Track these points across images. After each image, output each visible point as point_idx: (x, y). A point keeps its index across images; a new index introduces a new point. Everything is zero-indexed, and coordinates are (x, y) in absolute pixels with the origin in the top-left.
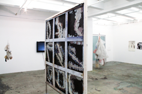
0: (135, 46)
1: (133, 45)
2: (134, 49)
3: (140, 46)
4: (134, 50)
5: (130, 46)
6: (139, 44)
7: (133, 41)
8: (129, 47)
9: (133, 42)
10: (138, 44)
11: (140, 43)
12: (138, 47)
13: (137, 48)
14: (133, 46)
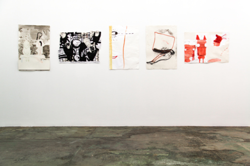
0: (48, 47)
1: (38, 44)
2: (47, 61)
3: (73, 46)
4: (46, 64)
5: (27, 50)
6: (66, 38)
7: (41, 27)
8: (21, 52)
9: (40, 31)
10: (63, 41)
11: (72, 34)
12: (63, 52)
13: (61, 57)
14: (40, 50)
